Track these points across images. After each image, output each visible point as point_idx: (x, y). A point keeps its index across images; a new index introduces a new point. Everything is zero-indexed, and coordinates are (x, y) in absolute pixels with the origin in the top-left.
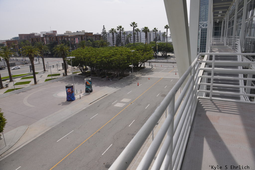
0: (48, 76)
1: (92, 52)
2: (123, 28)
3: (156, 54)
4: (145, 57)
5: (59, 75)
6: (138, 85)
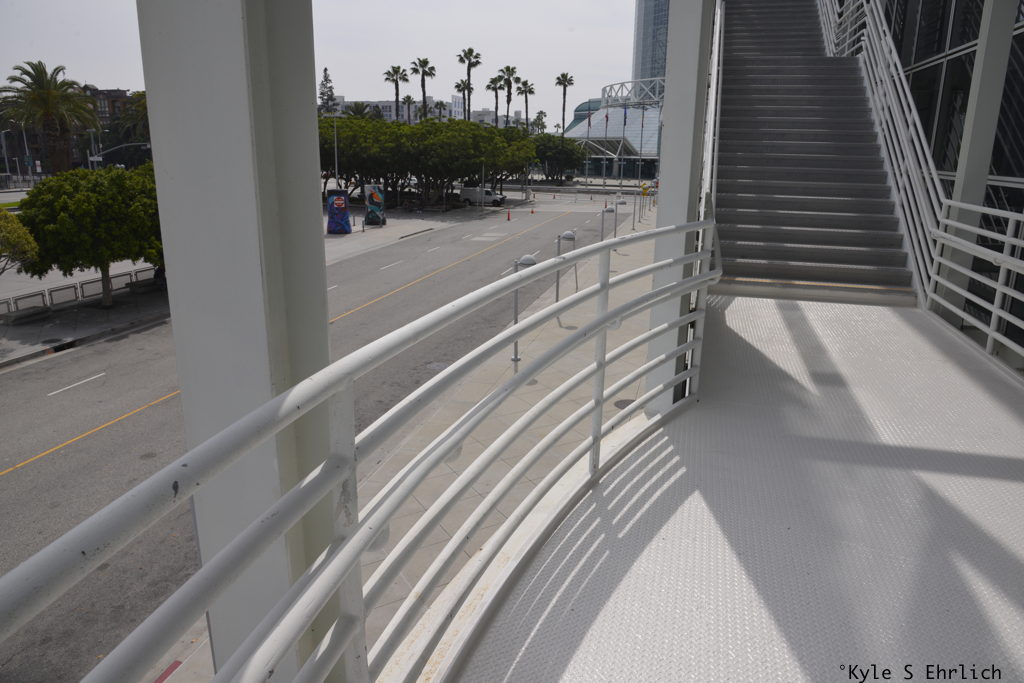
2: (433, 68)
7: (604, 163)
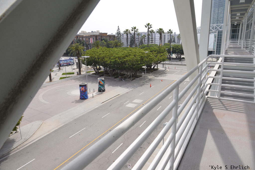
0: (62, 75)
1: (106, 52)
2: (138, 29)
3: (170, 56)
4: (159, 59)
5: (73, 73)
6: (151, 87)
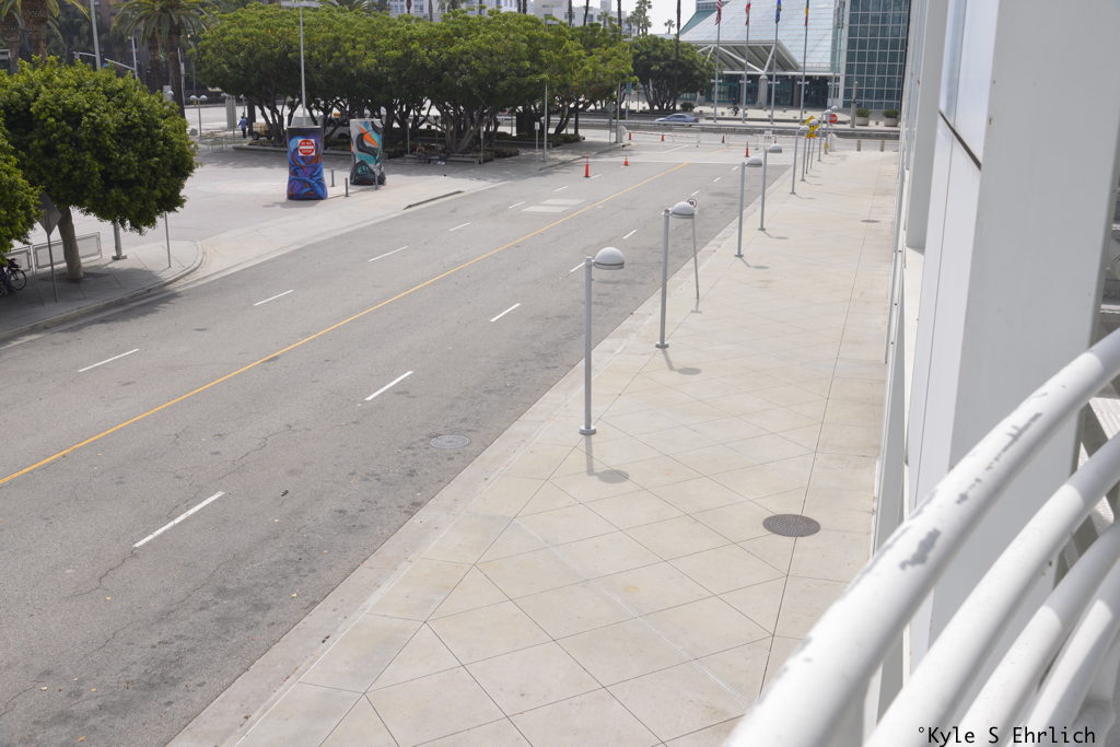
7: (745, 82)
